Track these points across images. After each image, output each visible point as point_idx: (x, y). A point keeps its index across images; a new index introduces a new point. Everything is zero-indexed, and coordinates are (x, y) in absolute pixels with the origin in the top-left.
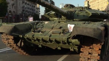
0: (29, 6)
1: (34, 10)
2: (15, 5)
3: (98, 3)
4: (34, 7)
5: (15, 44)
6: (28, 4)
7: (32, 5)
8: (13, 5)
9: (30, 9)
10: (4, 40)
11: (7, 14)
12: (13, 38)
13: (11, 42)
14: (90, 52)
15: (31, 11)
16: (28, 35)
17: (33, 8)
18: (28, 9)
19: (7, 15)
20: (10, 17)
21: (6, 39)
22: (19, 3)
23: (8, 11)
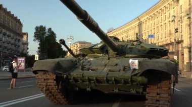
0: (9, 39)
1: (19, 46)
3: (127, 37)
4: (19, 40)
5: (56, 87)
6: (9, 36)
7: (15, 37)
9: (12, 45)
10: (40, 81)
12: (55, 78)
13: (51, 84)
14: (159, 92)
15: (13, 47)
16: (76, 74)
17: (17, 42)
18: (8, 44)
21: (43, 80)
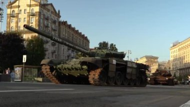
2: (56, 53)
5: (51, 73)
8: (53, 53)
12: (49, 68)
13: (48, 71)
16: (59, 66)
22: (62, 49)
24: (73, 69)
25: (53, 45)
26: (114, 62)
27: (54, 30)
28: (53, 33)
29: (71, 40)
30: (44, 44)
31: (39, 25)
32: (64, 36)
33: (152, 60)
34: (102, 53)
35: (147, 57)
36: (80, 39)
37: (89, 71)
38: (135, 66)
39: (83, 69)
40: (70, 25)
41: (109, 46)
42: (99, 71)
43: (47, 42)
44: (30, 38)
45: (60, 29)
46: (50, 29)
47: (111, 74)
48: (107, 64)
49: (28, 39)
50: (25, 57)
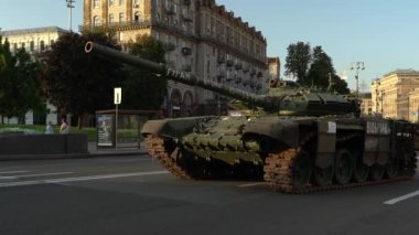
0: (239, 74)
1: (259, 87)
5: (167, 154)
7: (251, 69)
9: (245, 85)
10: (149, 147)
11: (165, 101)
12: (163, 143)
13: (160, 150)
16: (187, 139)
17: (255, 79)
18: (237, 83)
19: (165, 104)
20: (174, 111)
21: (152, 145)
22: (206, 63)
23: (170, 92)
24: (222, 148)
25: (186, 52)
26: (332, 127)
27: (187, 21)
28: (184, 27)
29: (225, 41)
30: (164, 52)
31: (153, 11)
32: (209, 34)
33: (413, 79)
34: (299, 100)
35: (400, 74)
36: (243, 38)
37: (264, 154)
38: (385, 130)
39: (247, 149)
40: (222, 7)
41: (311, 52)
42: (290, 154)
43: (172, 48)
44: (135, 41)
45: (199, 16)
46: (177, 18)
47: (322, 162)
48: (311, 135)
49: (129, 44)
50: (118, 91)
